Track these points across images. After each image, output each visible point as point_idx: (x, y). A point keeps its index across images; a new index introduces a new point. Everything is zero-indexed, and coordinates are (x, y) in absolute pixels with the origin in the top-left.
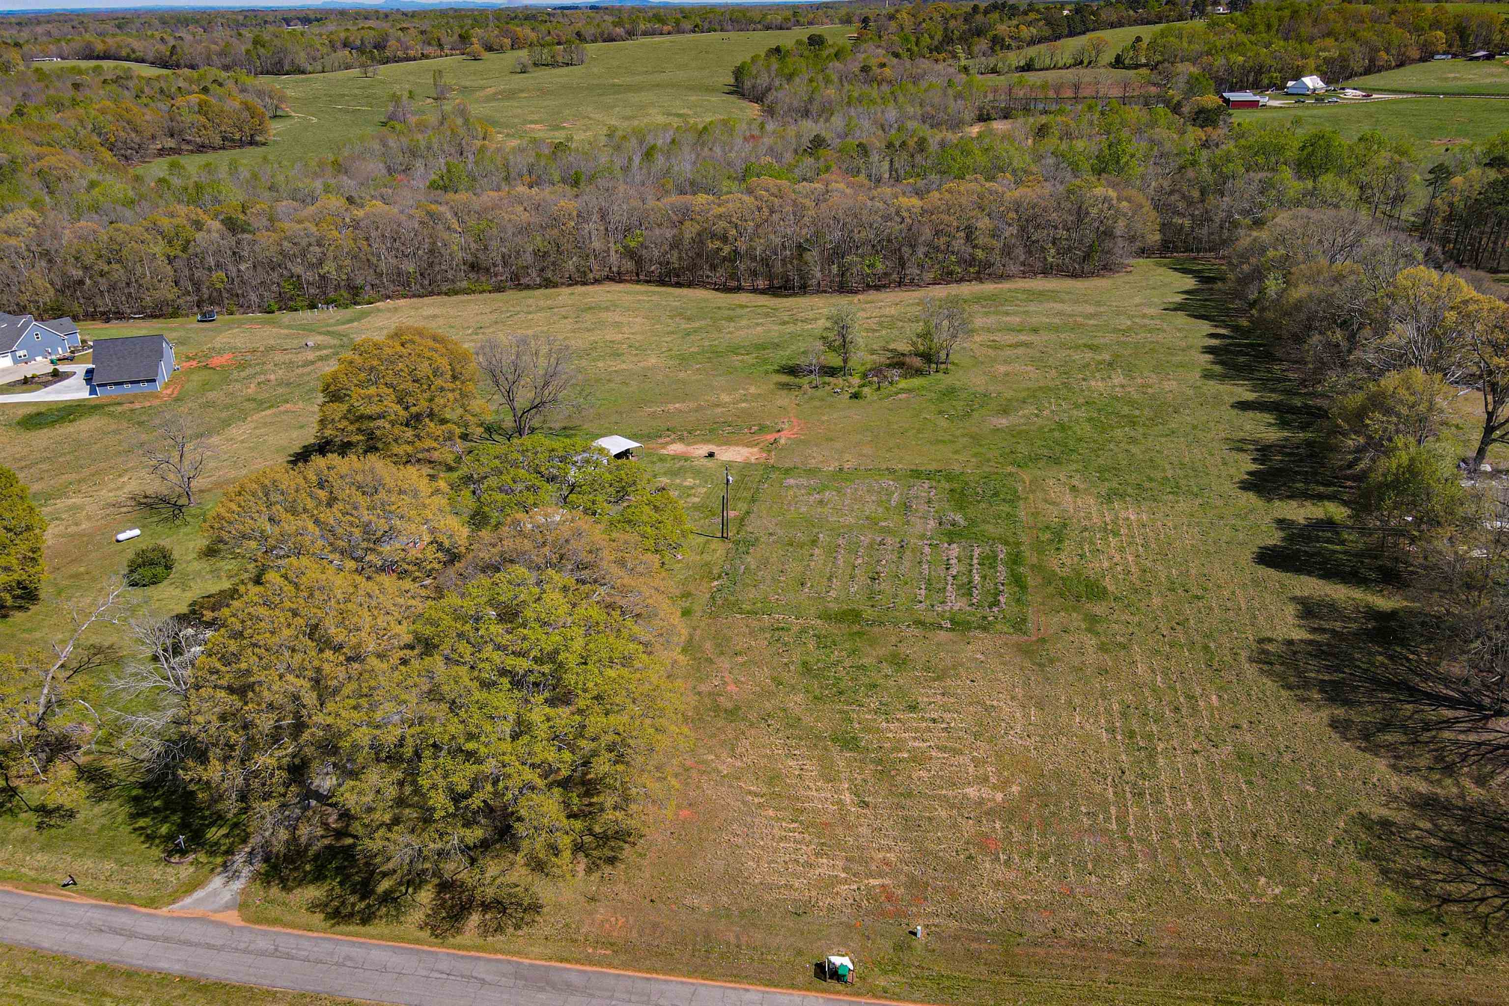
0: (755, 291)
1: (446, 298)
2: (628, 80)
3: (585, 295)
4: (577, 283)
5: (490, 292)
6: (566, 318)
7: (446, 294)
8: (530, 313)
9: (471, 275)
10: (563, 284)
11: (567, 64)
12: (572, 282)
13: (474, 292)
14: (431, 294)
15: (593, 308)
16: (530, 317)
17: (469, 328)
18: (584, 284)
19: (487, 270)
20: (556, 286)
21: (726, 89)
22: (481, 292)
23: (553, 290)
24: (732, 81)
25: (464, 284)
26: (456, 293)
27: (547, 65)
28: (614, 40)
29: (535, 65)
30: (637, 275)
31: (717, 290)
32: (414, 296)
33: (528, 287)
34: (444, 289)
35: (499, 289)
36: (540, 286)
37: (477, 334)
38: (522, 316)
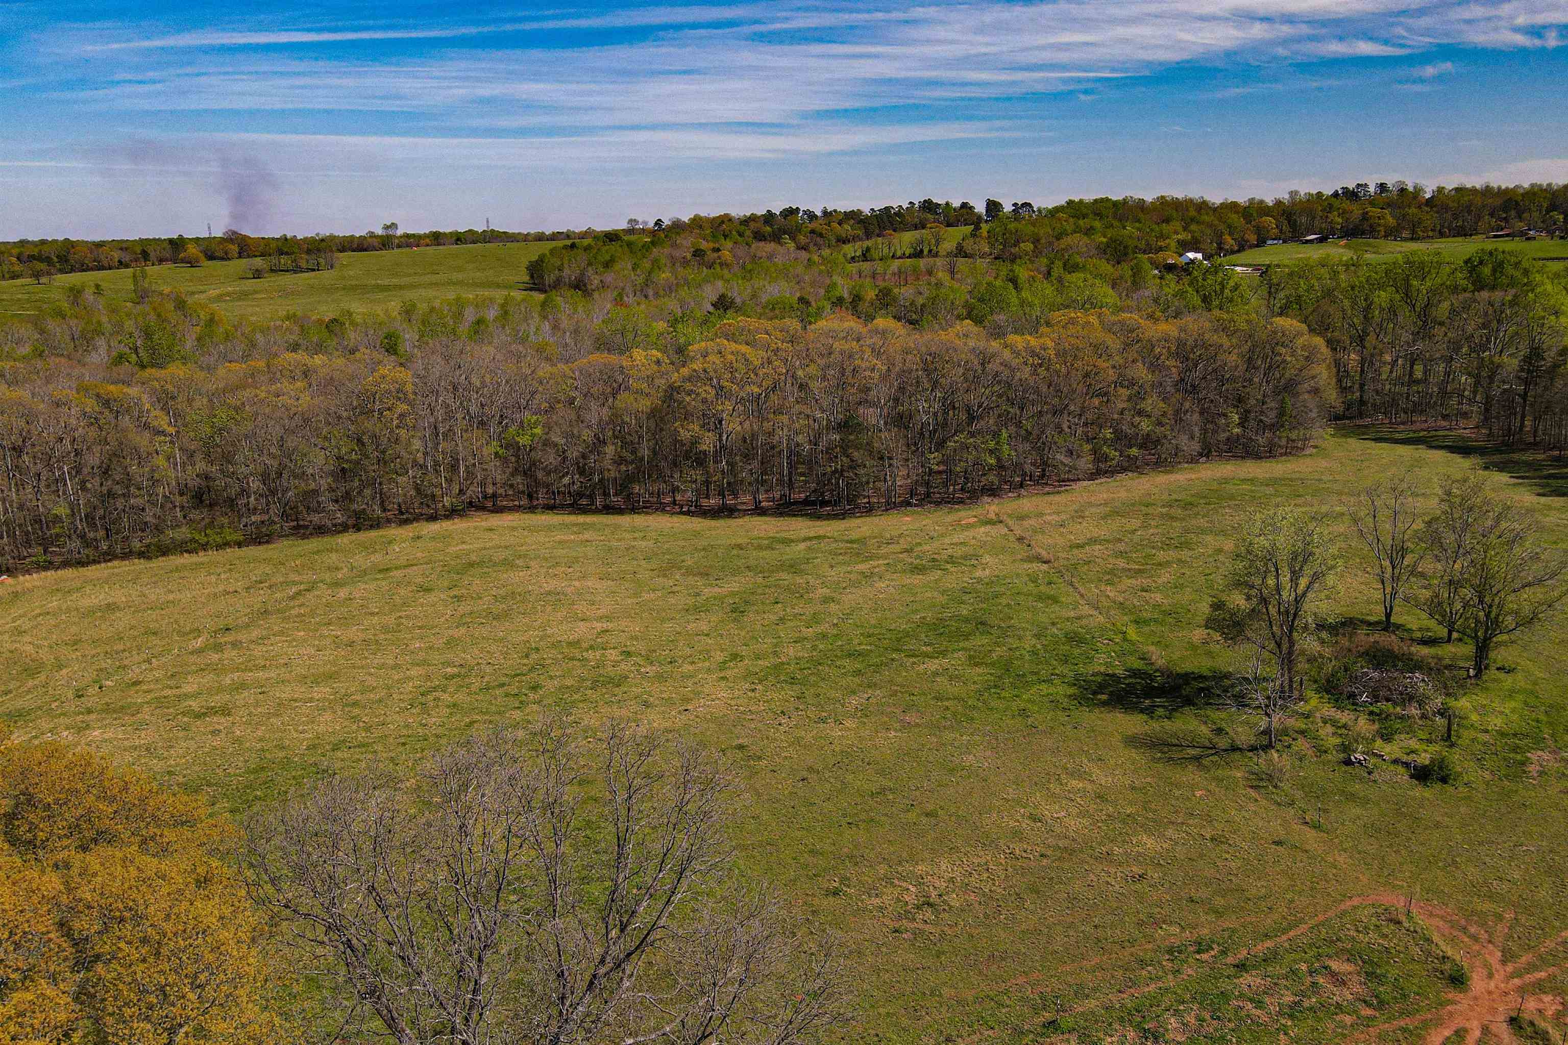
0: (759, 511)
1: (139, 564)
2: (395, 281)
3: (445, 537)
4: (417, 518)
5: (239, 545)
6: (428, 590)
7: (141, 555)
8: (337, 584)
9: (195, 515)
10: (389, 521)
11: (313, 270)
12: (405, 517)
13: (205, 547)
14: (109, 556)
15: (481, 564)
16: (343, 593)
17: (197, 632)
18: (433, 518)
19: (231, 502)
20: (376, 524)
21: (521, 286)
22: (219, 547)
23: (374, 534)
24: (527, 278)
25: (183, 533)
26: (164, 551)
27: (287, 271)
28: (366, 250)
29: (272, 270)
30: (530, 497)
31: (687, 513)
32: (66, 564)
33: (320, 530)
34: (136, 545)
35: (259, 538)
36: (344, 528)
37: (218, 648)
38: (323, 591)
